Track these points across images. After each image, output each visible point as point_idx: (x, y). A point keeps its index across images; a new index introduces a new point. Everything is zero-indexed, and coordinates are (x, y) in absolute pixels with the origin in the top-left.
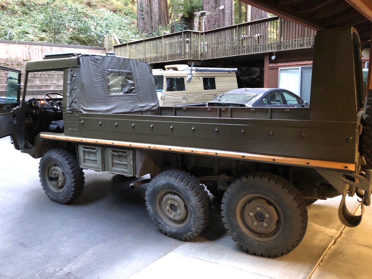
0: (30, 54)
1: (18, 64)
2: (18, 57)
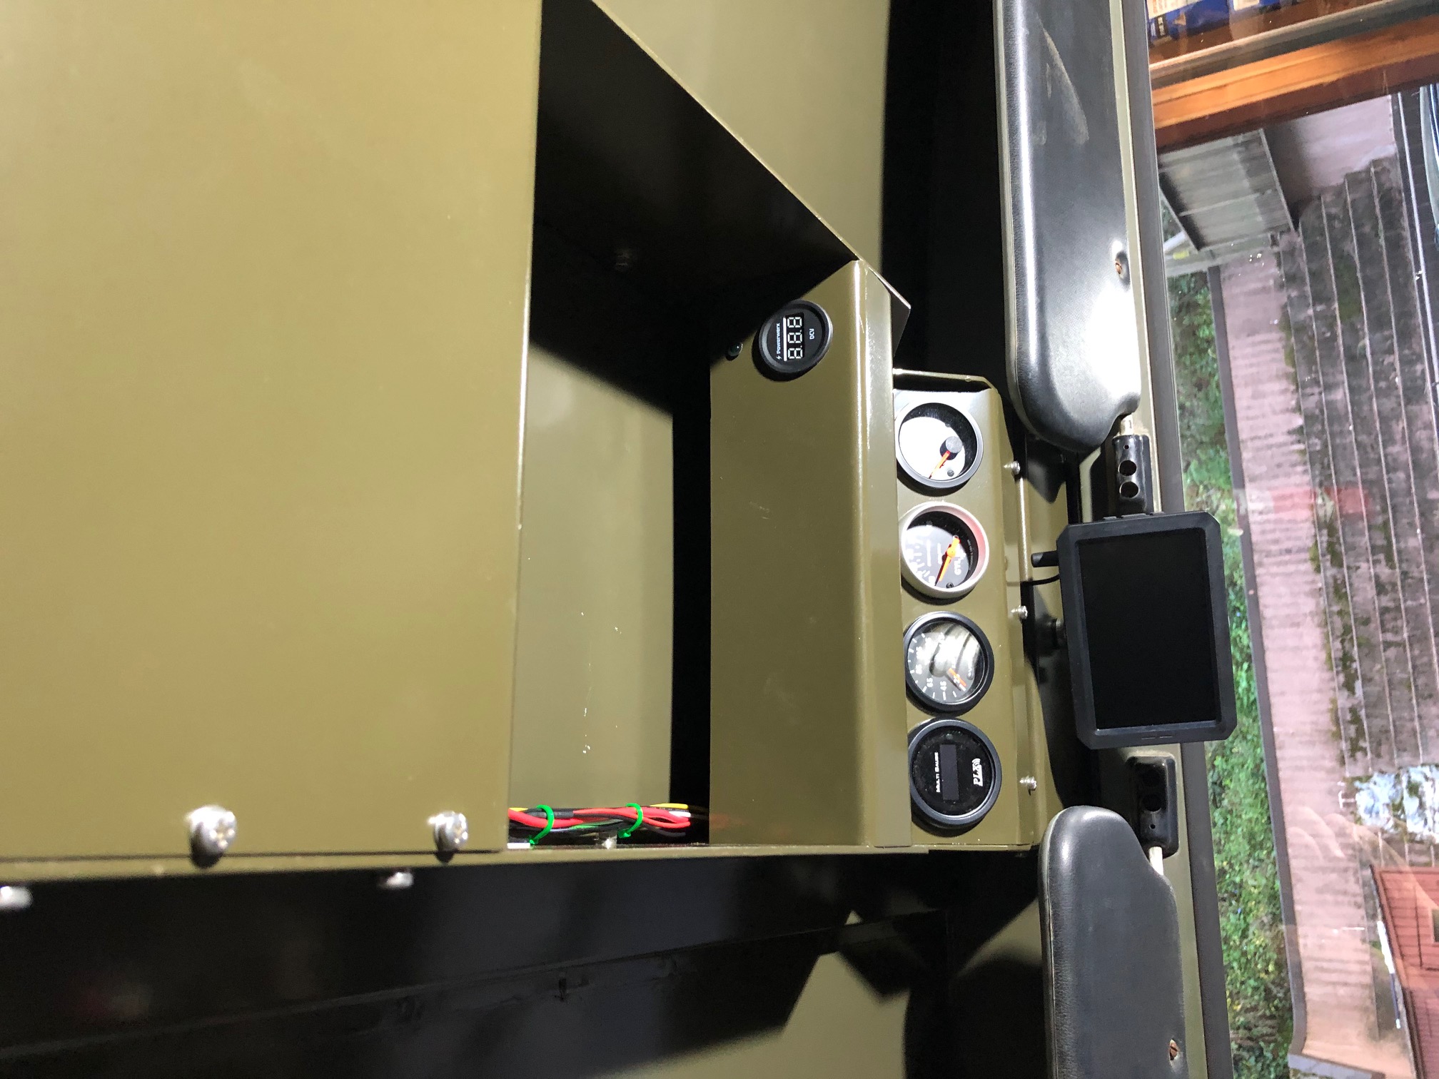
0: (1289, 551)
1: (1339, 597)
2: (1307, 588)
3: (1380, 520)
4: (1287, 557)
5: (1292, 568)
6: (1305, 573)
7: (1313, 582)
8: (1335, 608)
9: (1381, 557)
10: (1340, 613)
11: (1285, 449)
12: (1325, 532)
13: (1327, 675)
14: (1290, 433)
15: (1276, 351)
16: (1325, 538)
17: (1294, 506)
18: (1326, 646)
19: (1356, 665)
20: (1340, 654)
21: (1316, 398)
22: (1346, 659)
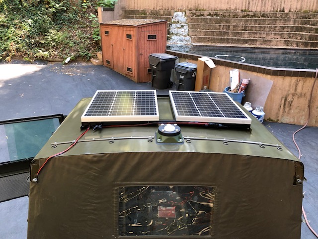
0: (249, 3)
1: (234, 15)
2: (237, 7)
3: (254, 29)
4: (247, 3)
5: (244, 4)
6: (242, 7)
7: (239, 9)
8: (231, 14)
9: (243, 28)
10: (230, 15)
11: (279, 6)
12: (253, 14)
13: (213, 9)
14: (284, 8)
15: (309, 8)
16: (251, 14)
17: (262, 7)
18: (221, 10)
19: (215, 17)
20: (218, 14)
21: (292, 17)
22: (216, 15)
